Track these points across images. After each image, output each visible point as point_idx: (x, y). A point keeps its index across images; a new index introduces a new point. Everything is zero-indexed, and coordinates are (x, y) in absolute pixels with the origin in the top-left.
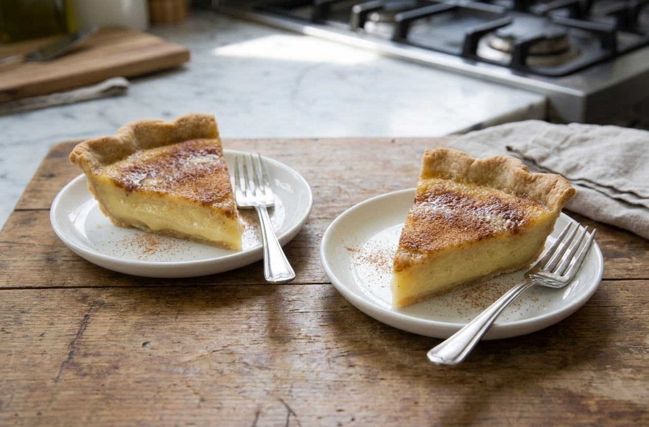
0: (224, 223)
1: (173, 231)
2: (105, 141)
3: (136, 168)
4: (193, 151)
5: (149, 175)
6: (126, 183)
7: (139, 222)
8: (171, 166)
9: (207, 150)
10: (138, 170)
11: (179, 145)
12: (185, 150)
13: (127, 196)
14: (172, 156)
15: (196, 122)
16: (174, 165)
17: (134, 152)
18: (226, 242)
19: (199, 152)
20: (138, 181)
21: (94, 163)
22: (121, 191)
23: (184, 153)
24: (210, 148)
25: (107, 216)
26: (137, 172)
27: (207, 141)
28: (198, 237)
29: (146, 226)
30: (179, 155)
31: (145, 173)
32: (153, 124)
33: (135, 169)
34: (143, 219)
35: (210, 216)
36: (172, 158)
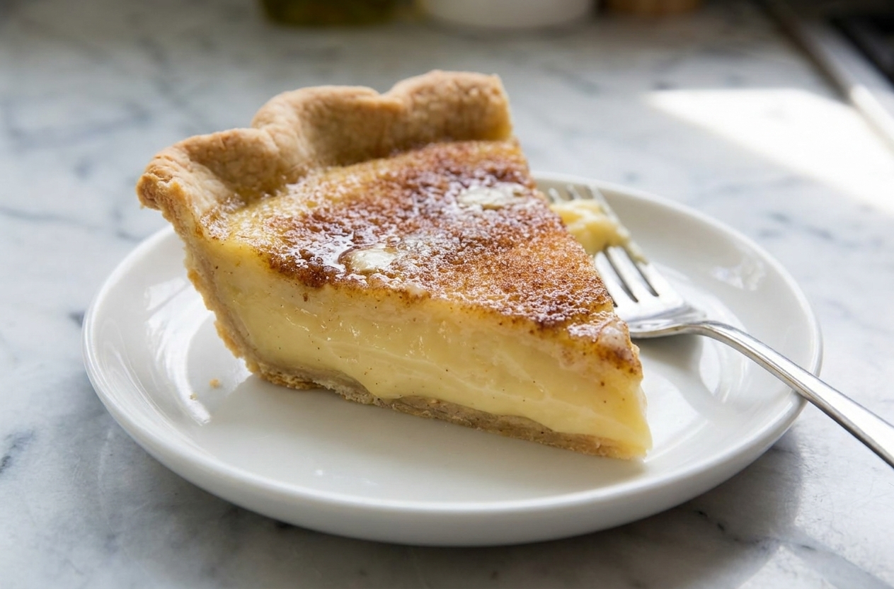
0: (603, 384)
1: (439, 402)
2: (229, 142)
3: (317, 217)
4: (458, 174)
5: (357, 240)
6: (301, 262)
7: (335, 374)
8: (408, 213)
9: (493, 172)
10: (327, 225)
11: (417, 158)
12: (436, 172)
13: (306, 299)
14: (406, 187)
15: (455, 98)
16: (416, 210)
17: (303, 174)
18: (600, 439)
19: (473, 177)
20: (336, 256)
21: (207, 205)
22: (291, 287)
23: (433, 179)
24: (500, 167)
25: (238, 355)
26: (326, 230)
27: (487, 148)
28: (514, 422)
29: (357, 387)
30: (426, 186)
31: (347, 232)
32: (348, 100)
33: (317, 222)
34: (349, 366)
35: (562, 366)
36: (407, 192)
